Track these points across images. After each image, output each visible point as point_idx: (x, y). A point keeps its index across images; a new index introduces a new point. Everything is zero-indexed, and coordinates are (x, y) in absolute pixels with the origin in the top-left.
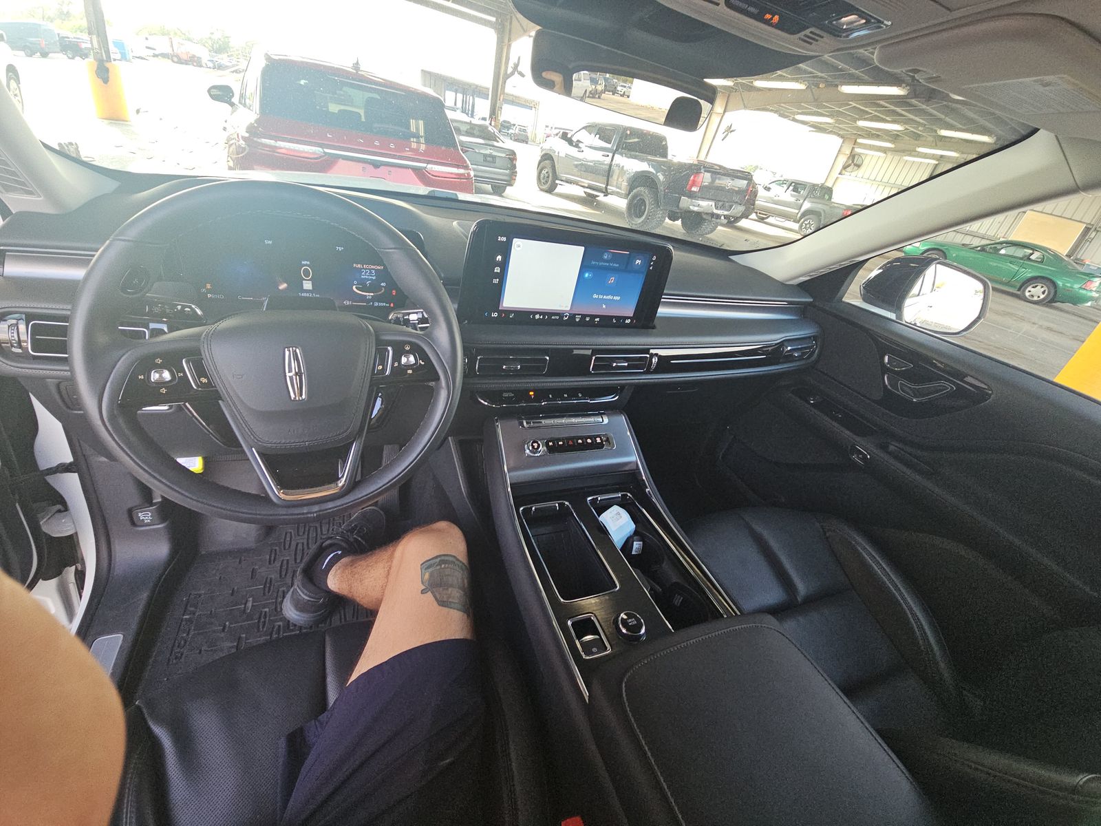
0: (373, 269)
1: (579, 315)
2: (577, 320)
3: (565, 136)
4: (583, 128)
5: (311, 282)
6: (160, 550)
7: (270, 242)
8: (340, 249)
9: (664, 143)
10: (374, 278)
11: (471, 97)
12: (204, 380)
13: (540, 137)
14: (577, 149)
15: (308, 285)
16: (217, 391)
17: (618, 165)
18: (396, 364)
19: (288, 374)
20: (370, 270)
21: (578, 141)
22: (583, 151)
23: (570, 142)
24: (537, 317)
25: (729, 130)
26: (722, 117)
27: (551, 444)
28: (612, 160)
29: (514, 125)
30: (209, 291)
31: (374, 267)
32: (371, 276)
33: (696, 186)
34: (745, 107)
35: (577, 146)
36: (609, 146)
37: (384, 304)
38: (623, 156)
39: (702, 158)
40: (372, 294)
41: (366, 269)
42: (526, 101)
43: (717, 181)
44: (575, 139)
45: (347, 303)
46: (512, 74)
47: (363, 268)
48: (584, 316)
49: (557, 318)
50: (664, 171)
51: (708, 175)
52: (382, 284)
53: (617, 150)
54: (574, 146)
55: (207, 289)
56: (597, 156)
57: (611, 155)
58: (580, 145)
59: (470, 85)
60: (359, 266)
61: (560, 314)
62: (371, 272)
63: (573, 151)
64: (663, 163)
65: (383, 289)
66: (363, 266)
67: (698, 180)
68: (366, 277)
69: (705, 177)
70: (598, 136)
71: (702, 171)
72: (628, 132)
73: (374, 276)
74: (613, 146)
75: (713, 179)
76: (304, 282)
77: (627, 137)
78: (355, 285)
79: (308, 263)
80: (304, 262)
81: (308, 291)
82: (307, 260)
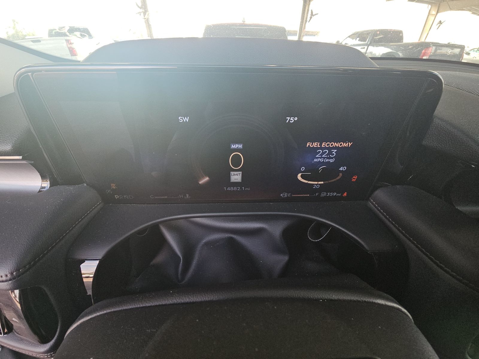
0: (335, 148)
4: (349, 37)
5: (241, 172)
7: (187, 119)
8: (292, 120)
9: (401, 35)
10: (332, 161)
15: (236, 177)
17: (370, 52)
20: (329, 149)
25: (440, 23)
26: (436, 16)
28: (367, 50)
31: (335, 144)
32: (330, 158)
33: (426, 55)
34: (451, 9)
36: (365, 43)
37: (335, 194)
38: (374, 47)
39: (423, 40)
40: (323, 182)
41: (324, 148)
42: (312, 32)
43: (438, 51)
44: (343, 43)
45: (284, 195)
50: (402, 50)
51: (434, 48)
52: (341, 169)
53: (370, 44)
55: (112, 190)
57: (366, 47)
60: (315, 145)
62: (330, 153)
64: (401, 46)
65: (341, 174)
66: (321, 145)
67: (428, 52)
68: (321, 160)
69: (432, 49)
70: (358, 39)
71: (431, 46)
72: (378, 33)
73: (332, 158)
74: (368, 42)
75: (436, 50)
76: (232, 173)
77: (377, 35)
78: (302, 172)
79: (241, 146)
80: (235, 146)
81: (236, 184)
82: (239, 143)
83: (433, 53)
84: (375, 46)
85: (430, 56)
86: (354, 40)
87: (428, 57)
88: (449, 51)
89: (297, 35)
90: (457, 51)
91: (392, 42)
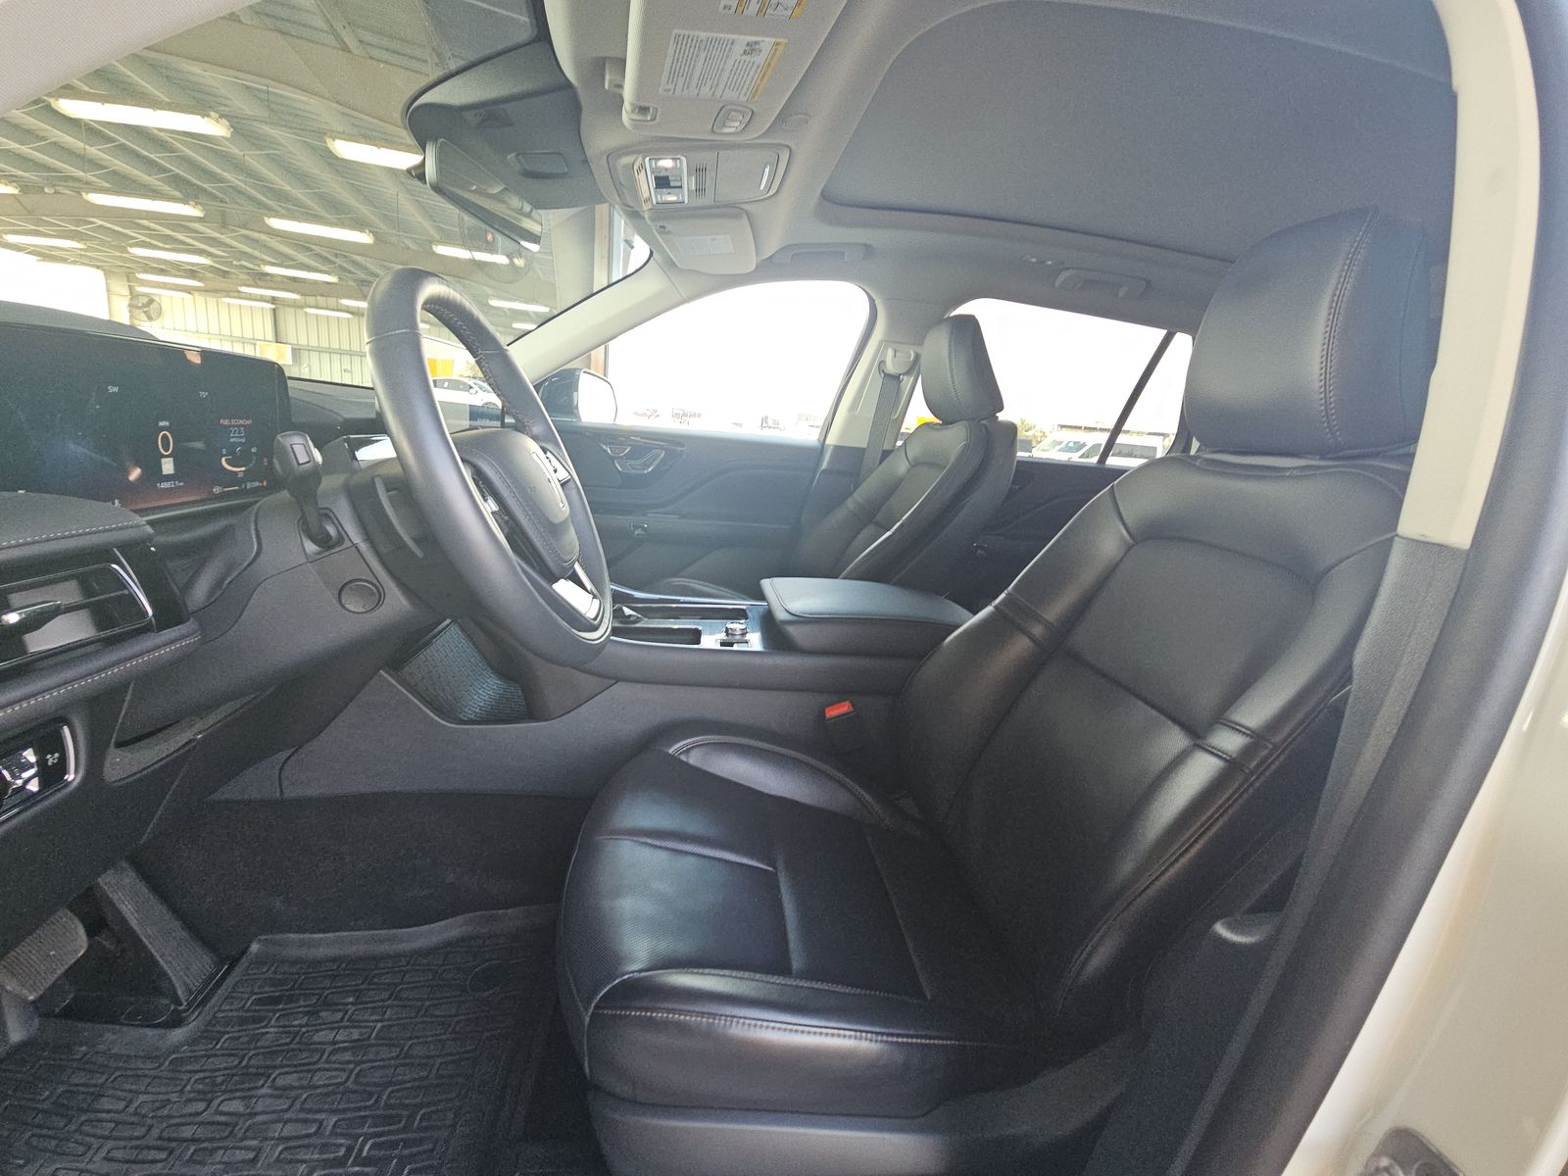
0: (242, 426)
5: (171, 459)
7: (116, 389)
8: (204, 394)
10: (243, 440)
15: (168, 466)
20: (238, 426)
31: (243, 422)
32: (241, 437)
40: (243, 469)
41: (234, 426)
45: (217, 490)
47: (231, 426)
52: (253, 450)
60: (227, 422)
62: (240, 431)
65: (254, 457)
66: (231, 422)
68: (236, 440)
73: (243, 437)
76: (163, 460)
78: (225, 455)
79: (167, 424)
80: (162, 424)
81: (168, 478)
82: (166, 420)
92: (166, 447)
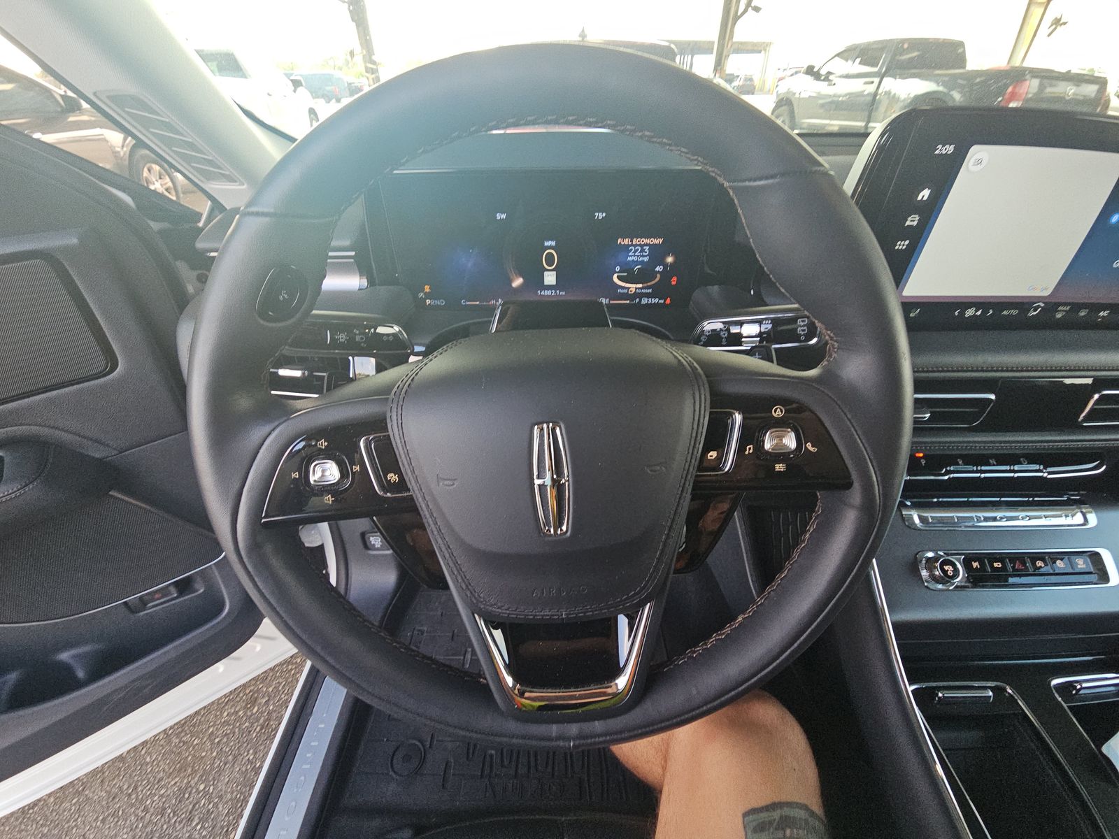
0: (647, 245)
1: (1065, 304)
2: (1059, 316)
3: (810, 71)
4: (838, 55)
5: (555, 272)
6: (386, 578)
7: (504, 216)
8: (601, 215)
10: (646, 259)
11: (690, 56)
12: (393, 477)
13: (770, 84)
14: (827, 83)
15: (550, 278)
16: (411, 498)
17: (888, 93)
18: (749, 449)
19: (537, 482)
20: (642, 246)
21: (829, 73)
22: (834, 84)
23: (817, 76)
24: (970, 312)
27: (975, 565)
28: (878, 87)
29: (738, 76)
30: (428, 296)
32: (643, 256)
33: (1016, 100)
35: (827, 79)
36: (875, 69)
37: (655, 300)
38: (895, 79)
39: (1017, 63)
40: (640, 286)
41: (636, 245)
43: (1049, 90)
44: (823, 72)
46: (745, 11)
47: (632, 245)
48: (1076, 307)
49: (1014, 312)
50: (962, 86)
51: (1035, 83)
52: (657, 269)
53: (886, 72)
54: (824, 80)
55: (426, 294)
56: (857, 86)
57: (876, 80)
58: (831, 77)
59: (689, 43)
60: (627, 241)
61: (1022, 305)
62: (643, 250)
63: (822, 88)
64: (961, 76)
65: (658, 276)
66: (632, 241)
67: (1021, 91)
68: (635, 258)
69: (1032, 86)
70: (858, 60)
71: (1028, 77)
72: (906, 46)
73: (646, 256)
74: (881, 68)
75: (1042, 87)
76: (546, 273)
77: (903, 52)
78: (617, 273)
79: (553, 243)
80: (547, 244)
81: (550, 287)
82: (552, 240)
83: (1035, 94)
84: (898, 77)
85: (1027, 100)
86: (850, 62)
87: (1021, 103)
88: (1070, 90)
89: (712, 53)
90: (1091, 90)
91: (940, 68)
92: (550, 262)
